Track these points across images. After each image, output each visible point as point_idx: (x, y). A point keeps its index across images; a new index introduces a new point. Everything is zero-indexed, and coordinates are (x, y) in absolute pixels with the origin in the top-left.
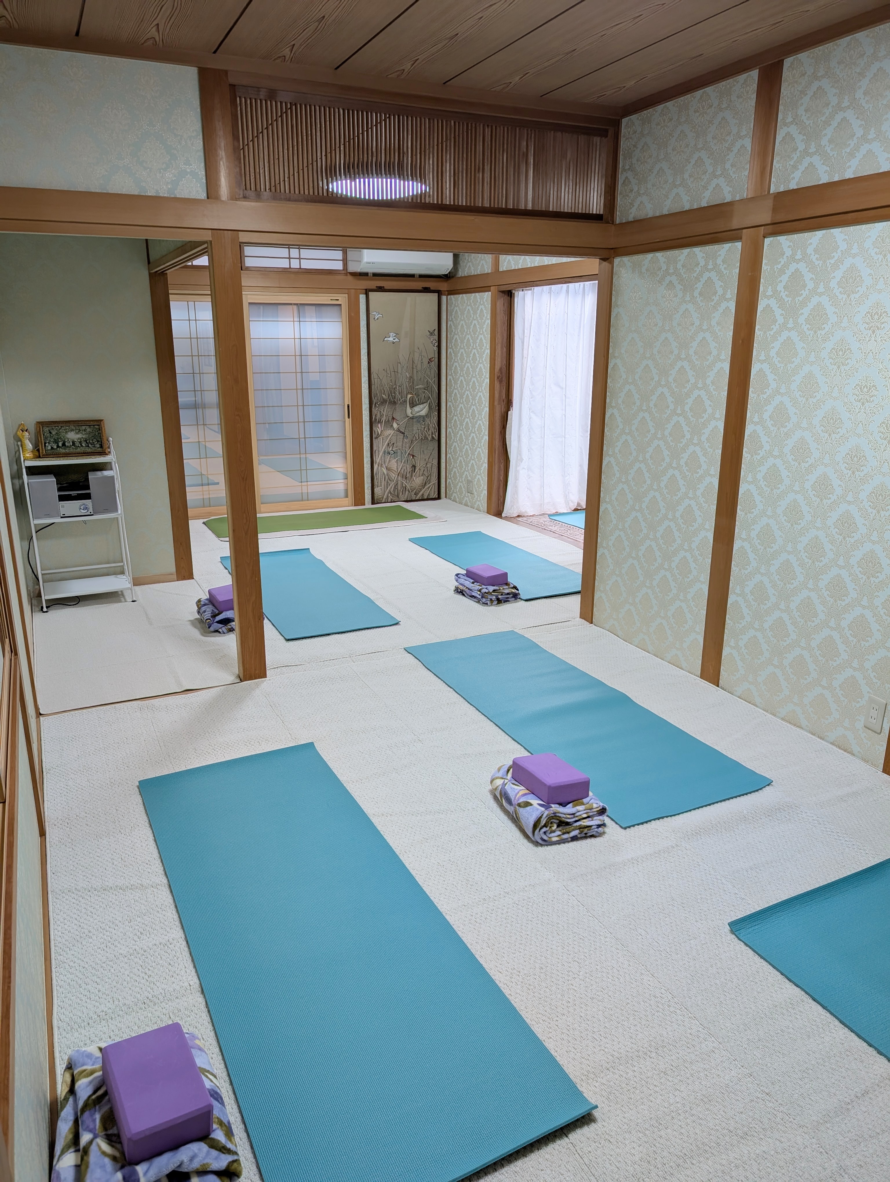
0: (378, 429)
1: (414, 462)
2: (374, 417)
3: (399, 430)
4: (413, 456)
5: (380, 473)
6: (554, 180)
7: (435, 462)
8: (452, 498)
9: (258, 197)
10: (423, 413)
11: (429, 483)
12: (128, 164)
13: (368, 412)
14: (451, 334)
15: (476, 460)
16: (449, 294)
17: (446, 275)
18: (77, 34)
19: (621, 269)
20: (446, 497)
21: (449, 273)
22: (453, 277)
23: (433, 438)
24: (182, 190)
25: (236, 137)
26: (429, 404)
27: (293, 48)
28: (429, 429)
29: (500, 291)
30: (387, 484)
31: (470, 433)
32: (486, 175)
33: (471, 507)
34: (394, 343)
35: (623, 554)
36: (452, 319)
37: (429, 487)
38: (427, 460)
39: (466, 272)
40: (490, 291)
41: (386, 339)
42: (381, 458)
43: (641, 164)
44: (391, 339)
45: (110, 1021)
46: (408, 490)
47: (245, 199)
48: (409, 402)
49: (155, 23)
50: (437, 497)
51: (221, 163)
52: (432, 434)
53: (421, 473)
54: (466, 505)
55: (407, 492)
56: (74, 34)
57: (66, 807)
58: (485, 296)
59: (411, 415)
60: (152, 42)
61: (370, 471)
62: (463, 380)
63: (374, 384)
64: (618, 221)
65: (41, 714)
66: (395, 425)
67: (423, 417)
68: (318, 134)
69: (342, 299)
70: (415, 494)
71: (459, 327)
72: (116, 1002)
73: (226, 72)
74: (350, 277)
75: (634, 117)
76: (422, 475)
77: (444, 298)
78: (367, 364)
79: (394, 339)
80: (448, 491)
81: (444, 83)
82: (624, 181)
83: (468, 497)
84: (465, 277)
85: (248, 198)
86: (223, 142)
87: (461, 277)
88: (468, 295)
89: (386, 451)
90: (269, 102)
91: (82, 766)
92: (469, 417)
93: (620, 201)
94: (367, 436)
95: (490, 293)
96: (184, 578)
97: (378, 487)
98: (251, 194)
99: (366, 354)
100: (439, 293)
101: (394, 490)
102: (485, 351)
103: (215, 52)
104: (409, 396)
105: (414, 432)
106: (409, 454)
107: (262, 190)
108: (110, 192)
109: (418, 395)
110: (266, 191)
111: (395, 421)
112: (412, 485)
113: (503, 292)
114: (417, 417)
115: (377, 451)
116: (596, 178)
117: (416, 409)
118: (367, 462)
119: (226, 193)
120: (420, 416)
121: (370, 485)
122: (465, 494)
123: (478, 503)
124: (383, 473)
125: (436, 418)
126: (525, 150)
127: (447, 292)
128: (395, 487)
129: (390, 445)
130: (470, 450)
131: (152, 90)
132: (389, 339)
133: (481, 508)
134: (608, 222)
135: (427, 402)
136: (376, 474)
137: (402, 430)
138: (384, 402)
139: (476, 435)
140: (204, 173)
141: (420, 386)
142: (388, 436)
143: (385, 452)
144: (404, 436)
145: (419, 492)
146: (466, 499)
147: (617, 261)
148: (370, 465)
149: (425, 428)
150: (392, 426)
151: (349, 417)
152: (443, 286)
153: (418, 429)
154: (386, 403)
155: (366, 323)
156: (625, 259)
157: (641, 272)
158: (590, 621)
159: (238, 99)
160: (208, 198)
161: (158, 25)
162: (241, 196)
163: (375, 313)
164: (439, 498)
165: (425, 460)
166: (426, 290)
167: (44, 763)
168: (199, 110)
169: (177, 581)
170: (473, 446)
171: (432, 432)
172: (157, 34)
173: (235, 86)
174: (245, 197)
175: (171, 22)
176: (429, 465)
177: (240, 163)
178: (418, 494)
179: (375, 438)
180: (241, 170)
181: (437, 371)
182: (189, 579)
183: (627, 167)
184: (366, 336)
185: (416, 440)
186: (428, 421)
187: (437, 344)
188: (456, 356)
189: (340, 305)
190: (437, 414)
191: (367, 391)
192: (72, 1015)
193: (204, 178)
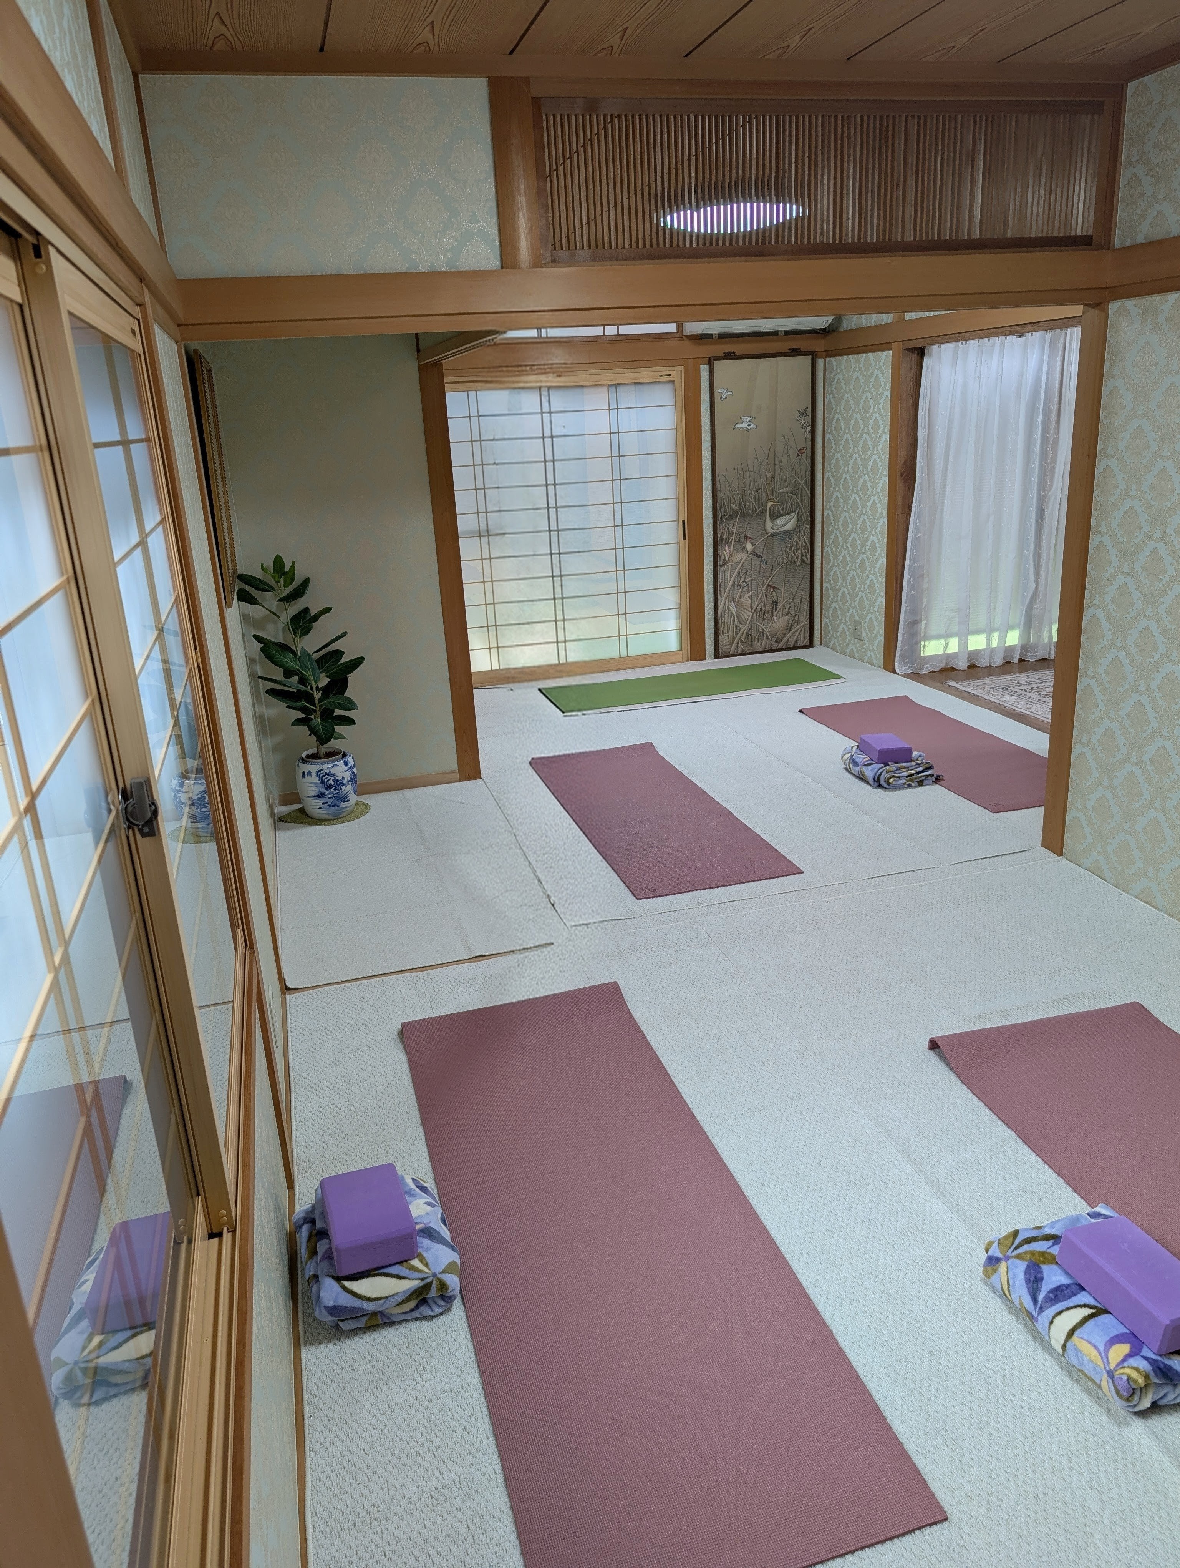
0: (726, 552)
1: (775, 597)
2: (719, 536)
3: (754, 553)
4: (774, 588)
5: (726, 614)
6: (1016, 189)
7: (806, 595)
8: (831, 645)
9: (573, 261)
10: (789, 527)
11: (797, 626)
12: (393, 230)
13: (711, 530)
14: (830, 413)
15: (868, 592)
16: (827, 356)
17: (824, 330)
18: (322, 49)
19: (1121, 319)
20: (821, 644)
21: (829, 326)
22: (834, 331)
23: (803, 561)
24: (466, 259)
25: (540, 175)
26: (798, 513)
27: (625, 33)
28: (797, 550)
29: (906, 349)
30: (737, 629)
31: (859, 554)
32: (908, 193)
33: (859, 660)
34: (748, 431)
35: (1115, 757)
36: (832, 391)
37: (797, 631)
38: (794, 592)
39: (853, 323)
40: (890, 349)
41: (737, 426)
42: (729, 593)
43: (1161, 151)
44: (744, 425)
45: (384, 1522)
46: (767, 636)
47: (555, 264)
48: (770, 513)
49: (429, 20)
50: (808, 644)
51: (521, 214)
52: (802, 555)
53: (785, 611)
54: (851, 656)
55: (765, 639)
56: (318, 48)
57: (320, 1143)
58: (883, 357)
59: (771, 531)
60: (423, 48)
61: (712, 612)
62: (849, 478)
63: (721, 490)
64: (1117, 244)
65: (288, 989)
66: (749, 546)
67: (789, 532)
68: (659, 157)
69: (677, 373)
70: (776, 641)
71: (843, 402)
72: (392, 1492)
73: (527, 80)
74: (687, 342)
75: (1148, 79)
76: (787, 614)
77: (820, 362)
78: (710, 462)
79: (749, 425)
80: (824, 636)
81: (848, 59)
82: (1130, 181)
83: (854, 644)
84: (852, 330)
85: (559, 262)
86: (523, 182)
87: (846, 331)
88: (856, 356)
89: (736, 583)
90: (588, 117)
91: (340, 1077)
92: (856, 531)
93: (1121, 212)
94: (709, 563)
95: (891, 352)
96: (469, 778)
97: (723, 633)
98: (563, 254)
99: (710, 449)
100: (814, 355)
101: (747, 638)
102: (881, 436)
103: (511, 53)
104: (770, 504)
105: (776, 555)
106: (768, 585)
107: (578, 248)
108: (368, 272)
109: (783, 503)
110: (583, 248)
111: (748, 540)
112: (773, 629)
113: (911, 350)
114: (780, 533)
115: (723, 584)
116: (1083, 179)
117: (780, 521)
118: (709, 600)
119: (527, 258)
120: (785, 532)
121: (713, 631)
122: (850, 641)
123: (869, 653)
124: (732, 613)
125: (808, 533)
126: (971, 148)
127: (824, 353)
128: (747, 633)
129: (741, 574)
130: (859, 577)
131: (424, 118)
132: (741, 426)
133: (875, 661)
134: (1100, 247)
135: (795, 511)
136: (721, 616)
137: (759, 552)
138: (733, 515)
139: (867, 556)
140: (496, 231)
141: (784, 490)
142: (738, 562)
143: (734, 584)
144: (761, 561)
145: (783, 638)
146: (851, 647)
147: (1114, 306)
148: (712, 604)
149: (791, 548)
150: (745, 547)
151: (684, 539)
152: (819, 345)
153: (782, 550)
154: (737, 515)
155: (709, 404)
156: (1130, 303)
157: (1157, 323)
158: (1059, 853)
159: (544, 117)
160: (502, 268)
161: (432, 22)
162: (549, 259)
163: (721, 391)
164: (811, 645)
165: (792, 592)
166: (795, 352)
167: (291, 1069)
168: (489, 140)
169: (460, 781)
170: (863, 572)
171: (802, 554)
172: (431, 36)
173: (539, 98)
174: (554, 261)
175: (450, 18)
176: (797, 600)
177: (547, 211)
178: (780, 641)
179: (721, 566)
180: (548, 221)
181: (810, 467)
182: (475, 778)
183: (1135, 158)
184: (709, 423)
185: (779, 565)
186: (795, 537)
187: (809, 429)
188: (838, 444)
189: (674, 382)
190: (808, 527)
191: (710, 501)
192: (332, 1508)
193: (497, 238)
